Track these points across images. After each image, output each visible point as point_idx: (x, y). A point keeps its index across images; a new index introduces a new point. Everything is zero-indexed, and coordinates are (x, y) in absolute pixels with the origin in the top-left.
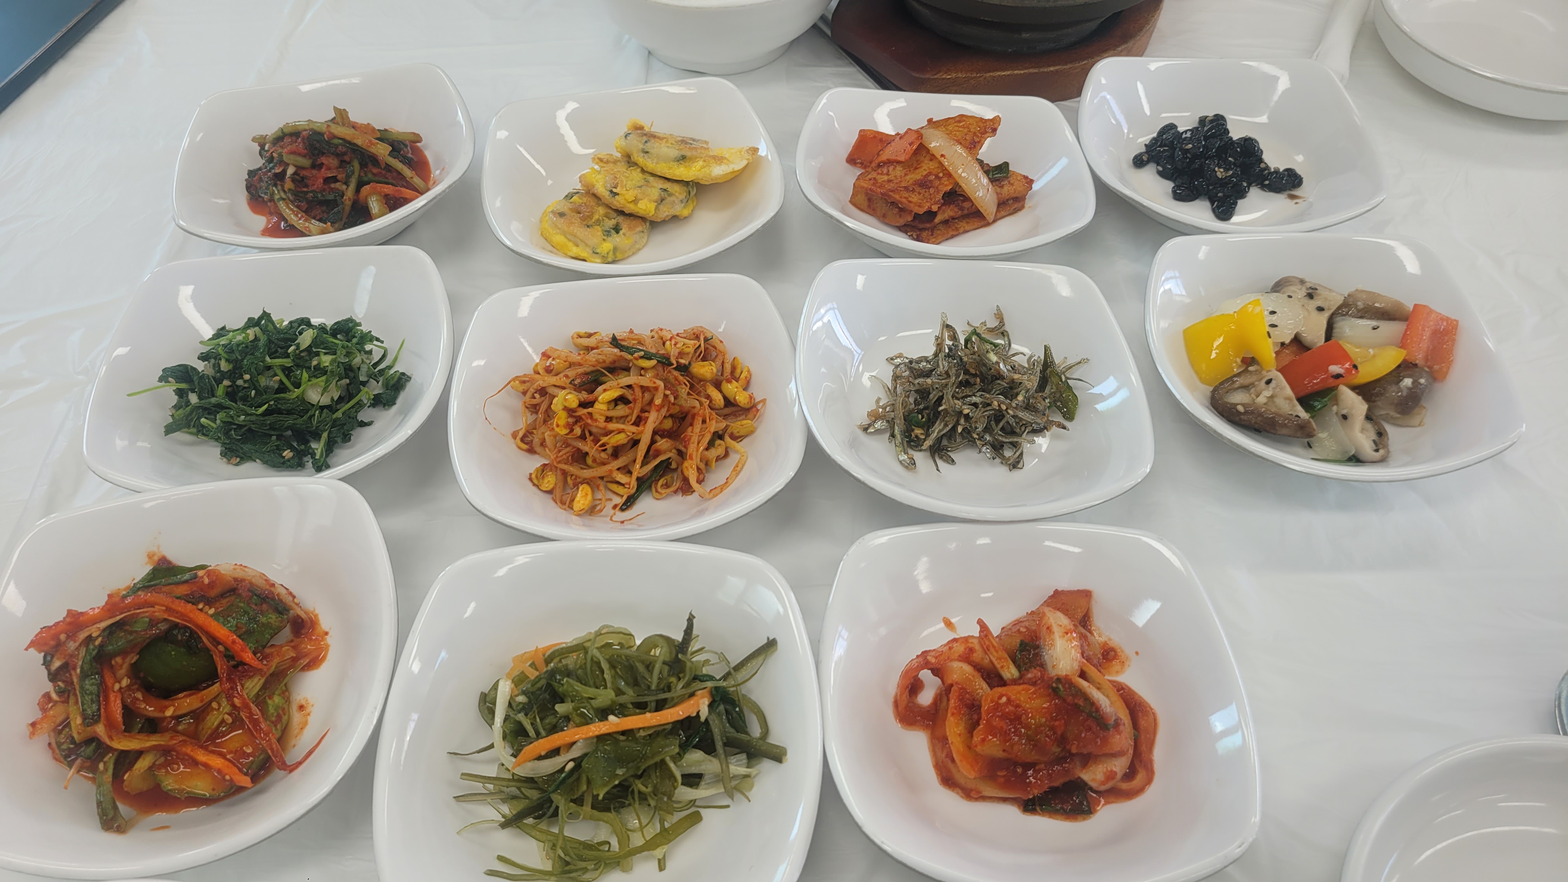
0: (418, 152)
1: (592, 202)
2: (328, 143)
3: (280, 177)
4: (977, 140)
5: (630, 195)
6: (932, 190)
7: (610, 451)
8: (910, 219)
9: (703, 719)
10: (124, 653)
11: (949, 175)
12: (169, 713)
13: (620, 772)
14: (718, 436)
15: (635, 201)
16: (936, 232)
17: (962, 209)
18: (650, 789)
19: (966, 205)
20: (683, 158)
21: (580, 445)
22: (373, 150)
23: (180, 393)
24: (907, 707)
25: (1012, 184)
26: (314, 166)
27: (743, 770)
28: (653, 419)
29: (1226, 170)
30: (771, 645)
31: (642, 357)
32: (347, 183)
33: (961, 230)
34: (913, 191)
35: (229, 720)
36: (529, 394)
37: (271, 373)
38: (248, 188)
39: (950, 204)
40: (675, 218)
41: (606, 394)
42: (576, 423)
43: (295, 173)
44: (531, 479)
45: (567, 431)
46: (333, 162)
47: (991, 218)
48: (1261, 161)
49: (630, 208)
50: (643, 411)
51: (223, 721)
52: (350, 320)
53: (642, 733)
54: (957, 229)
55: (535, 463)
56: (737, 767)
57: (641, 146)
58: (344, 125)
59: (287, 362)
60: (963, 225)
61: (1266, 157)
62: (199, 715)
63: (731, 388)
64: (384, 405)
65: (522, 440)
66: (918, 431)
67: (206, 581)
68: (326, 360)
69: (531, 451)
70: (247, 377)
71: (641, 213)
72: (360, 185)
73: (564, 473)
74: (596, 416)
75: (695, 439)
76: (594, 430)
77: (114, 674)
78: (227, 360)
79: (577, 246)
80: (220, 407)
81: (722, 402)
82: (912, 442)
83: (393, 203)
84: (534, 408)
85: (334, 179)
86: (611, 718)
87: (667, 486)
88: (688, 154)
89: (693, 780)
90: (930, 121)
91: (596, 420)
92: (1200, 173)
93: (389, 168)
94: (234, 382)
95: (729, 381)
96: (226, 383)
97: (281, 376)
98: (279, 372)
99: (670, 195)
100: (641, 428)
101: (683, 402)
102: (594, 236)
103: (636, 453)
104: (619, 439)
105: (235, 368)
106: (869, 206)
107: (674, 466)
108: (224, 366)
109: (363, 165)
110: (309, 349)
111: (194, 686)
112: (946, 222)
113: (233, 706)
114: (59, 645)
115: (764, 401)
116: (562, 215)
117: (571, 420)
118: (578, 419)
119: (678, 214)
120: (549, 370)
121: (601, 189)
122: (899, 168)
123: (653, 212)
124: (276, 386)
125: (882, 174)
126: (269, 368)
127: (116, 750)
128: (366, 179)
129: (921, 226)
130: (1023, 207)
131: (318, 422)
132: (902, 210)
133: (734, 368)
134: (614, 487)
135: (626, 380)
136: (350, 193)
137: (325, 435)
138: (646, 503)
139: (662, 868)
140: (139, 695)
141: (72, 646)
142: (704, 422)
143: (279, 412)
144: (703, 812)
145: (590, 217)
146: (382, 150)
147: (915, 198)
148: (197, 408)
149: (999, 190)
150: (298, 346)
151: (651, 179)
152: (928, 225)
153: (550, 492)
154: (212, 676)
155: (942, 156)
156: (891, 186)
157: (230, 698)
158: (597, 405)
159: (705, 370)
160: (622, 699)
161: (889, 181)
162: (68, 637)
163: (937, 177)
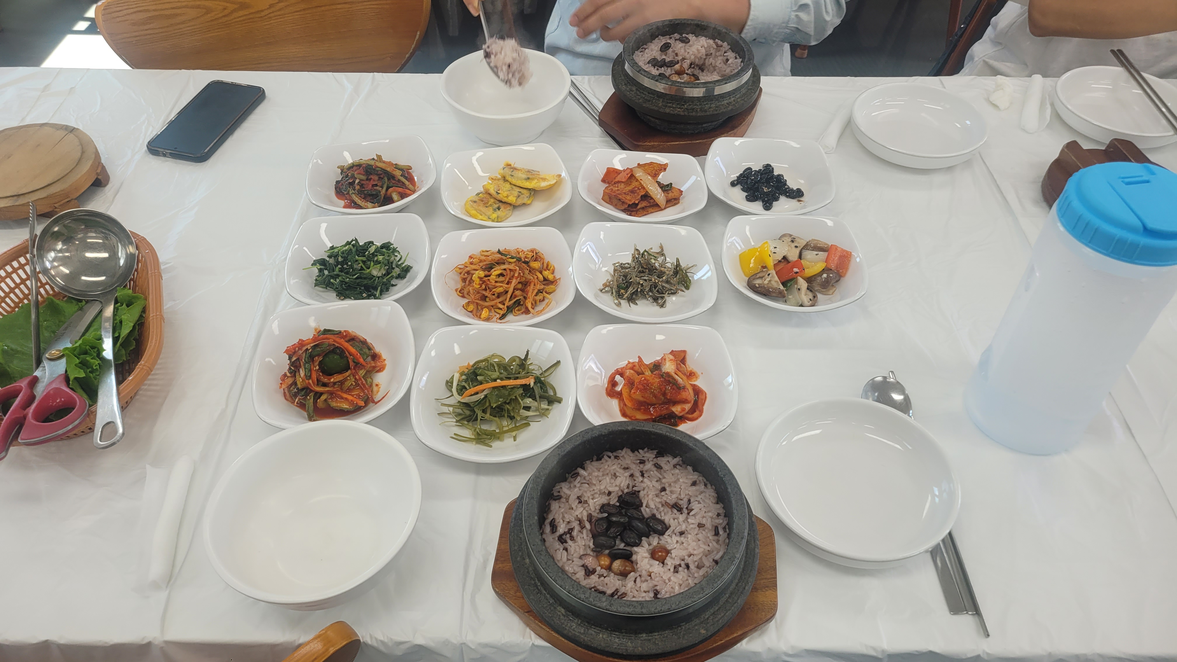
0: (409, 173)
1: (488, 197)
2: (374, 170)
3: (352, 184)
4: (657, 173)
5: (505, 194)
6: (636, 194)
7: (496, 295)
8: (626, 206)
9: (531, 387)
10: (319, 355)
11: (644, 188)
12: (332, 380)
13: (501, 400)
14: (540, 291)
15: (507, 197)
16: (638, 212)
17: (650, 203)
18: (511, 408)
19: (652, 201)
20: (528, 178)
21: (484, 292)
22: (394, 173)
23: (320, 270)
24: (610, 390)
25: (673, 193)
26: (367, 179)
27: (546, 407)
28: (514, 282)
29: (768, 189)
30: (558, 362)
31: (510, 258)
32: (382, 187)
33: (650, 212)
34: (628, 194)
35: (354, 384)
36: (462, 274)
37: (357, 263)
38: (336, 188)
39: (644, 200)
40: (524, 204)
41: (495, 272)
42: (483, 283)
43: (359, 182)
44: (463, 307)
45: (479, 286)
46: (376, 178)
47: (663, 207)
48: (785, 184)
49: (505, 200)
50: (510, 279)
51: (352, 384)
52: (389, 243)
53: (509, 387)
54: (648, 211)
55: (465, 301)
56: (544, 405)
57: (510, 173)
58: (380, 162)
59: (364, 259)
60: (650, 210)
61: (788, 183)
62: (342, 383)
63: (546, 273)
64: (401, 278)
65: (460, 292)
66: (622, 291)
67: (345, 334)
68: (380, 258)
69: (463, 297)
70: (350, 263)
71: (510, 202)
72: (388, 188)
73: (477, 304)
74: (491, 281)
75: (531, 291)
76: (490, 286)
77: (313, 364)
78: (341, 257)
79: (481, 215)
80: (338, 276)
81: (542, 279)
82: (620, 296)
83: (403, 196)
84: (464, 280)
85: (376, 185)
86: (498, 381)
87: (519, 310)
88: (531, 177)
89: (527, 408)
90: (639, 164)
91: (491, 282)
92: (757, 190)
93: (399, 181)
94: (342, 266)
95: (545, 270)
96: (339, 266)
97: (361, 264)
98: (360, 262)
99: (522, 194)
100: (509, 286)
101: (526, 276)
102: (489, 211)
103: (507, 296)
104: (500, 290)
105: (344, 260)
106: (610, 201)
107: (522, 303)
108: (340, 259)
109: (389, 179)
110: (373, 254)
111: (340, 372)
112: (643, 208)
113: (356, 379)
114: (295, 353)
115: (560, 279)
116: (475, 202)
117: (481, 282)
118: (484, 282)
119: (525, 202)
120: (471, 263)
121: (492, 191)
122: (623, 184)
123: (515, 201)
124: (360, 268)
125: (615, 187)
126: (357, 261)
127: (314, 391)
128: (390, 185)
129: (632, 210)
130: (679, 203)
131: (378, 282)
132: (623, 202)
133: (548, 265)
134: (497, 310)
135: (503, 267)
136: (383, 191)
137: (379, 288)
138: (510, 317)
139: (515, 440)
140: (321, 374)
141: (301, 352)
142: (535, 285)
143: (361, 278)
144: (530, 423)
145: (487, 203)
146: (398, 173)
147: (628, 197)
148: (328, 276)
149: (667, 195)
150: (369, 252)
151: (514, 187)
152: (635, 209)
153: (471, 312)
154: (347, 368)
155: (641, 180)
156: (619, 192)
157: (354, 376)
158: (491, 276)
159: (535, 265)
160: (502, 376)
161: (618, 190)
162: (299, 349)
163: (639, 189)
